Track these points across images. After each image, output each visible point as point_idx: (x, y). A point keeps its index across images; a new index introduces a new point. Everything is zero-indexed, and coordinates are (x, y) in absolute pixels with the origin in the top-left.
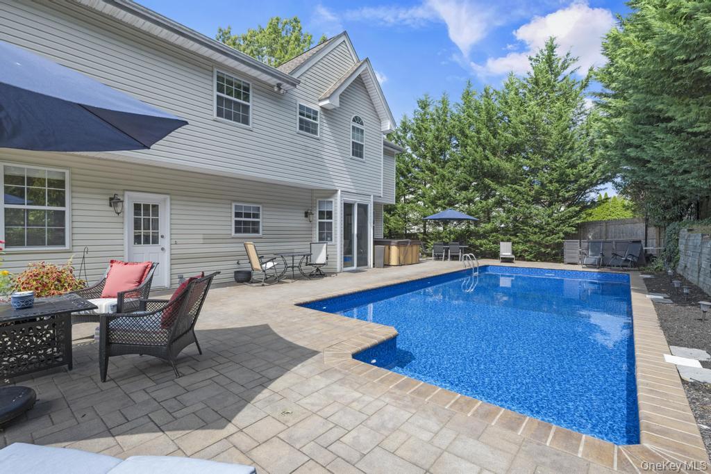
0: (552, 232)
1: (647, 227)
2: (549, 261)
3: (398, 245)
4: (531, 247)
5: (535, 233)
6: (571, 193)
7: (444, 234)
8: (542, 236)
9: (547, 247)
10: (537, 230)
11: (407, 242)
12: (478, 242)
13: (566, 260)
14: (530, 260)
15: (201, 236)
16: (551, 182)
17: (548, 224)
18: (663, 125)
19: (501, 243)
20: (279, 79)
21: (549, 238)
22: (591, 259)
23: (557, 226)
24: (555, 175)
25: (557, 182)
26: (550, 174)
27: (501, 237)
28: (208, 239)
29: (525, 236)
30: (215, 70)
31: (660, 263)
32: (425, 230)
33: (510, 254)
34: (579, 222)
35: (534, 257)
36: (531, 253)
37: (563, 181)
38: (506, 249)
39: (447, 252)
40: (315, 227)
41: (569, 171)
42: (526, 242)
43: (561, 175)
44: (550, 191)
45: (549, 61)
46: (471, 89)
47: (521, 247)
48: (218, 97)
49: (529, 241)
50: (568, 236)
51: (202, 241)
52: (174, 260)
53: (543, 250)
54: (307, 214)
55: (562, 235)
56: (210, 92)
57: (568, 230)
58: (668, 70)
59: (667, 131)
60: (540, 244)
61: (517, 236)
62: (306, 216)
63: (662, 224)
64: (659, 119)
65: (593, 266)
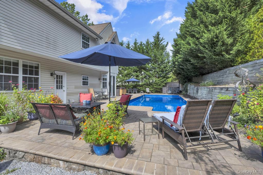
0: (160, 85)
1: (179, 84)
2: (158, 93)
3: (122, 89)
4: (154, 89)
5: (156, 85)
6: (164, 75)
7: (129, 86)
8: (157, 86)
9: (158, 89)
10: (156, 84)
11: (124, 88)
12: (140, 88)
13: (163, 92)
14: (154, 93)
15: (74, 86)
16: (159, 71)
17: (159, 83)
18: (189, 62)
19: (147, 88)
20: (98, 36)
21: (159, 87)
22: (170, 92)
23: (161, 83)
24: (161, 70)
25: (161, 72)
26: (159, 69)
27: (146, 86)
28: (76, 87)
29: (153, 86)
30: (82, 32)
31: (184, 92)
32: (122, 84)
33: (149, 91)
34: (166, 82)
35: (155, 92)
36: (154, 91)
37: (162, 71)
38: (148, 90)
39: (132, 91)
40: (102, 83)
41: (164, 69)
42: (153, 88)
43: (162, 70)
44: (159, 74)
45: (158, 38)
46: (137, 42)
47: (151, 89)
48: (83, 41)
49: (154, 88)
50: (164, 86)
51: (74, 88)
52: (68, 94)
53: (157, 90)
54: (99, 79)
55: (162, 86)
56: (80, 40)
57: (163, 84)
58: (192, 52)
59: (189, 64)
60: (156, 88)
61: (150, 86)
62: (99, 80)
63: (183, 83)
64: (188, 61)
65: (171, 94)
